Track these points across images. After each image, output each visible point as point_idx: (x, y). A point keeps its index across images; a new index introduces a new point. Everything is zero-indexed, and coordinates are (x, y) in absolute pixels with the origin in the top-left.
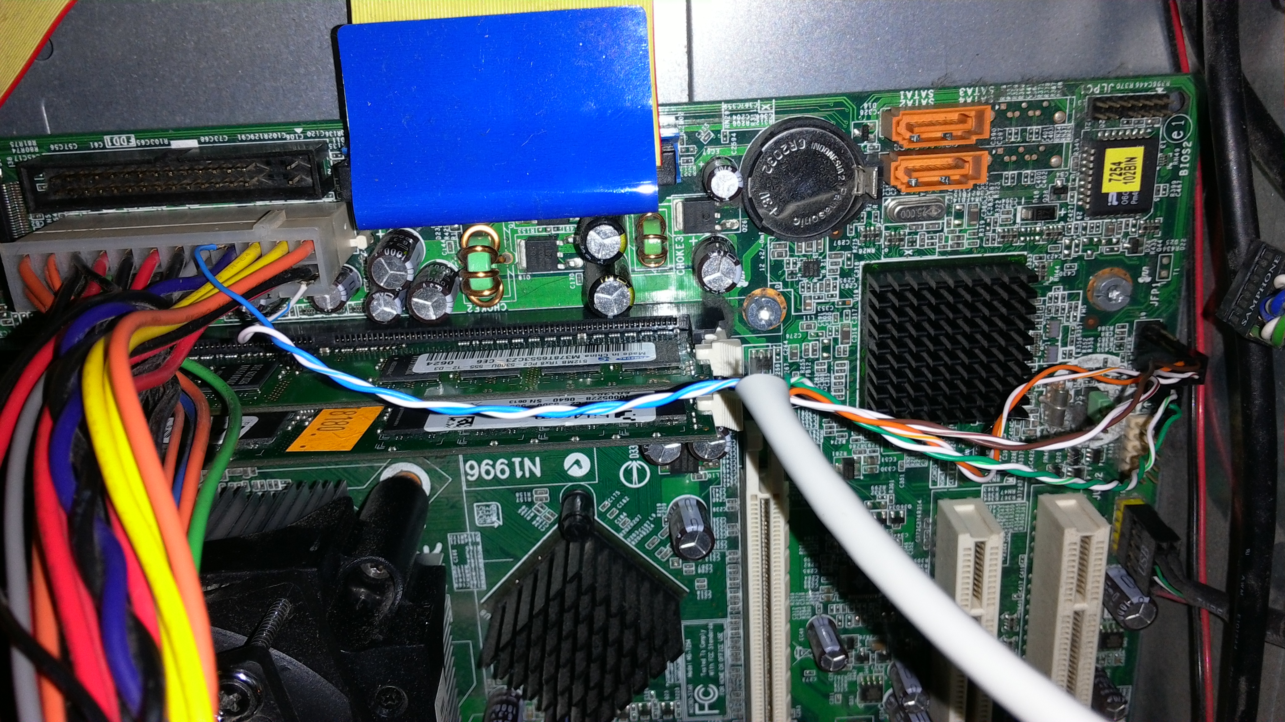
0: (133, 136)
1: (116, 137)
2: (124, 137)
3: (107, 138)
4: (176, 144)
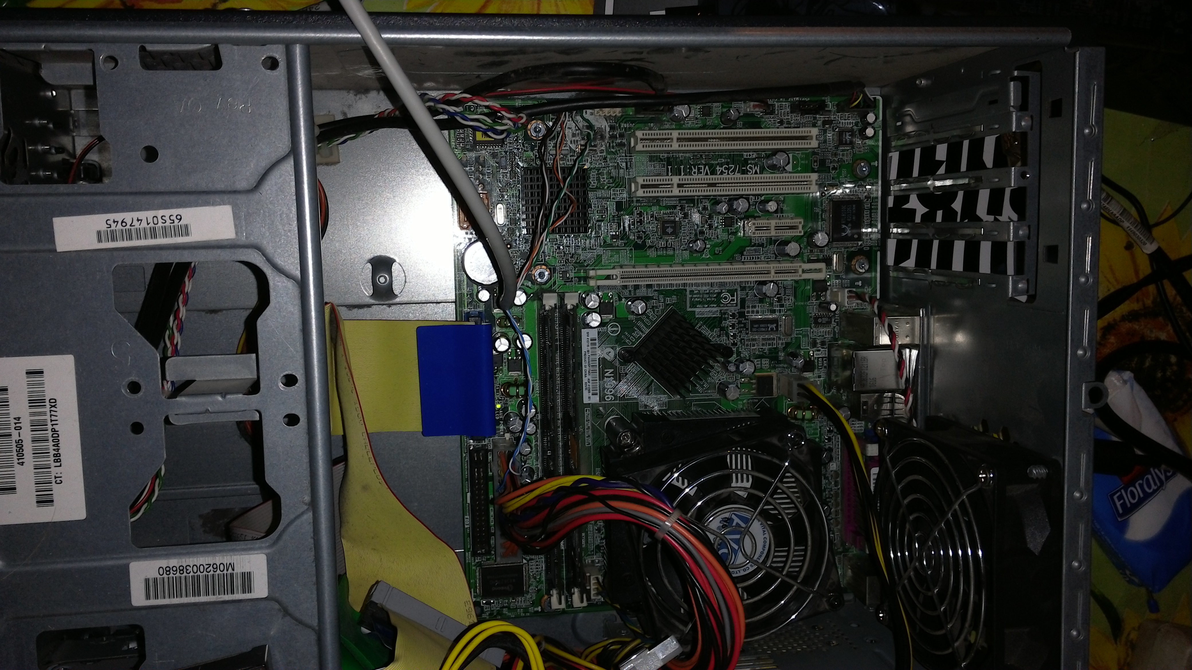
0: (466, 517)
1: (466, 523)
2: (465, 520)
3: (466, 526)
4: (469, 501)
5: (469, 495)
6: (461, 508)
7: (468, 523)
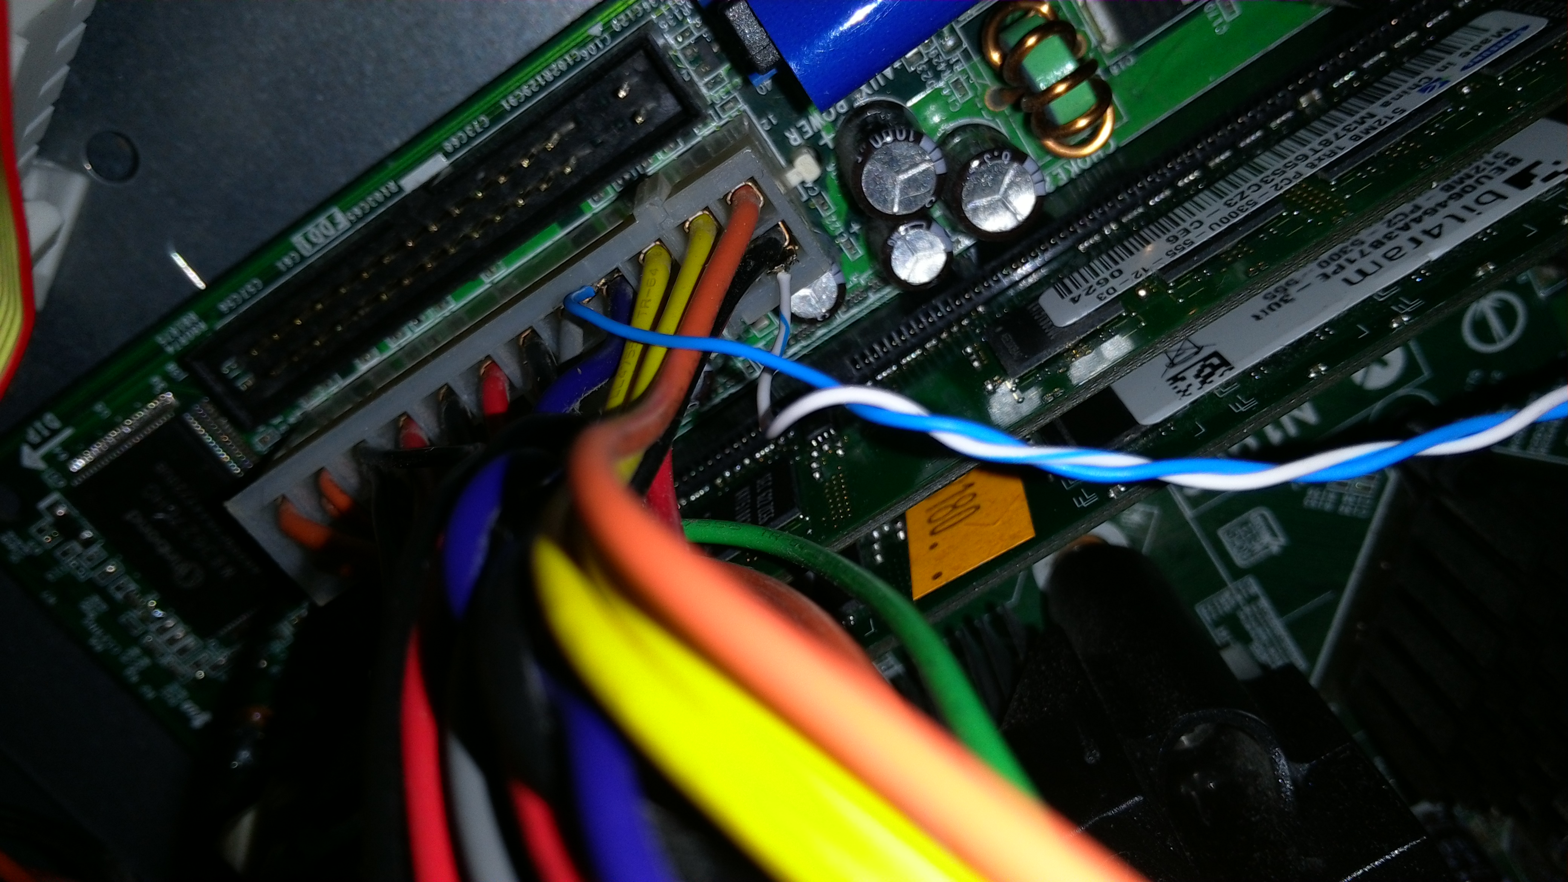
0: (336, 212)
1: (310, 228)
2: (322, 220)
3: (297, 239)
4: (412, 181)
5: (438, 164)
6: (361, 166)
7: (321, 241)
